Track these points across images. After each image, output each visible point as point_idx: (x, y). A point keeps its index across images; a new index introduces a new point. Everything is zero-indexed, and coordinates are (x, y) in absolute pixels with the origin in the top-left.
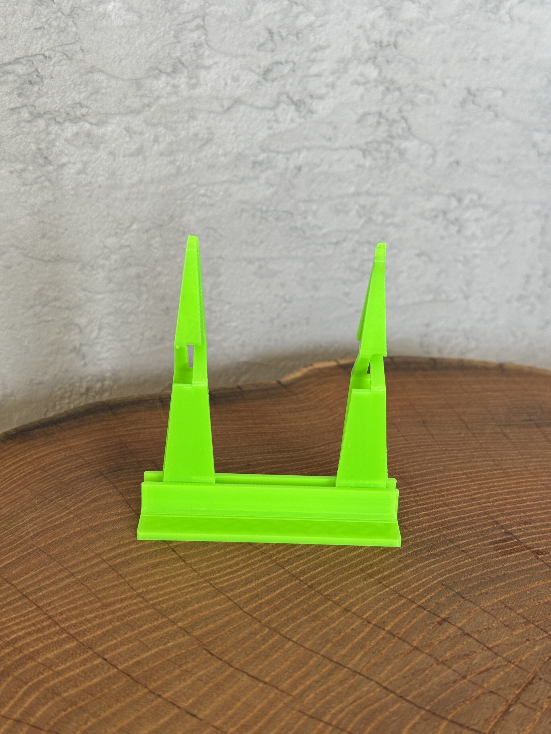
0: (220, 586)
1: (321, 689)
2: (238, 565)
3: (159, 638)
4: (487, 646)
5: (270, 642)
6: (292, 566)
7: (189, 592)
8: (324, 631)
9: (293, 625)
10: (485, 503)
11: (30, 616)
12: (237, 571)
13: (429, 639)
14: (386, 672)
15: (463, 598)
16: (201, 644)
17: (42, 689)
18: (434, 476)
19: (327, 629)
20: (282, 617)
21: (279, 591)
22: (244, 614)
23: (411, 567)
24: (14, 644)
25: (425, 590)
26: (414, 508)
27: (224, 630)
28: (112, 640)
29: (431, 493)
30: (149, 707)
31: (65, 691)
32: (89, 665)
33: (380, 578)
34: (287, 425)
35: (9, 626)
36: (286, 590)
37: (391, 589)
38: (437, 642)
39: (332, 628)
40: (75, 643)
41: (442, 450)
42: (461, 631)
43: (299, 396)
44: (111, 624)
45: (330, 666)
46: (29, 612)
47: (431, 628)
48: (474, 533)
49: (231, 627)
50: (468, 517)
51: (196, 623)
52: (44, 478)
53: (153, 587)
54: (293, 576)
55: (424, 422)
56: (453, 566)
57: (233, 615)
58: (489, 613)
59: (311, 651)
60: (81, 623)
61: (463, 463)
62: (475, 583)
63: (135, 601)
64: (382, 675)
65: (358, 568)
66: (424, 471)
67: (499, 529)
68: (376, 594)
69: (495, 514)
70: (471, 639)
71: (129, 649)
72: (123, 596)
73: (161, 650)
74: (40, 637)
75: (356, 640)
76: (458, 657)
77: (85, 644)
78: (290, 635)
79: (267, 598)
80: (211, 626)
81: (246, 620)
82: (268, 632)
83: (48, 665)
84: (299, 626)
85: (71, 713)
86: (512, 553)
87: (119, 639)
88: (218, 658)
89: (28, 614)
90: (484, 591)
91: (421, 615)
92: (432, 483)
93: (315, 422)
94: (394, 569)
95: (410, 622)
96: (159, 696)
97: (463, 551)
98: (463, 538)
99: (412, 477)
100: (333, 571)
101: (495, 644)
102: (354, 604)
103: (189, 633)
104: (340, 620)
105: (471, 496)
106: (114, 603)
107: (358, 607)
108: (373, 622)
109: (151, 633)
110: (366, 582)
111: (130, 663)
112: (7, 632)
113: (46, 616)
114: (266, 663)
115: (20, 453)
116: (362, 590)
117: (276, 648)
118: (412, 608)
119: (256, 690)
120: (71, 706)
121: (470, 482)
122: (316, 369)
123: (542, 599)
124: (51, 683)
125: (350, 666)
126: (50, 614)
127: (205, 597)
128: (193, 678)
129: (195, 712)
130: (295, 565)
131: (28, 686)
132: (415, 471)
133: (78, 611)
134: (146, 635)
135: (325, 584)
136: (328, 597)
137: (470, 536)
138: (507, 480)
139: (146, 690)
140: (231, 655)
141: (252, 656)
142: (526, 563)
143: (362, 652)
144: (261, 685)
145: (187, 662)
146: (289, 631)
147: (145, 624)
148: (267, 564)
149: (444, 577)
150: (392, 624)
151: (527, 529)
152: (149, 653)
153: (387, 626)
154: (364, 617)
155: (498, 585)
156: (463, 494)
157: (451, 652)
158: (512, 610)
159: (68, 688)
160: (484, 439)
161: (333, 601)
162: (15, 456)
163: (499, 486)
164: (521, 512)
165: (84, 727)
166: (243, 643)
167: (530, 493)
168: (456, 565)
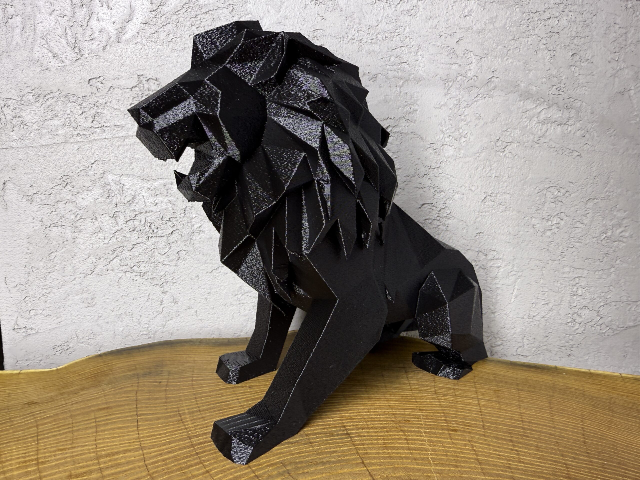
6: (197, 439)
7: (124, 446)
12: (162, 437)
25: (268, 466)
27: (123, 473)
28: (56, 469)
36: (180, 453)
40: (36, 468)
44: (65, 459)
46: (31, 445)
48: (325, 432)
49: (129, 472)
53: (108, 440)
54: (192, 445)
60: (50, 456)
63: (90, 447)
67: (343, 431)
71: (60, 476)
72: (86, 444)
74: (21, 461)
77: (40, 469)
80: (118, 470)
87: (61, 469)
89: (29, 446)
90: (306, 471)
102: (215, 469)
103: (101, 472)
105: (338, 408)
106: (79, 447)
109: (81, 469)
112: (8, 455)
113: (36, 449)
121: (343, 400)
126: (39, 448)
133: (55, 449)
134: (77, 469)
135: (207, 453)
136: (203, 462)
137: (321, 433)
138: (367, 401)
142: (346, 455)
147: (83, 462)
148: (182, 436)
151: (362, 432)
160: (368, 376)
161: (203, 465)
163: (360, 404)
164: (364, 421)
167: (378, 410)
168: (299, 451)
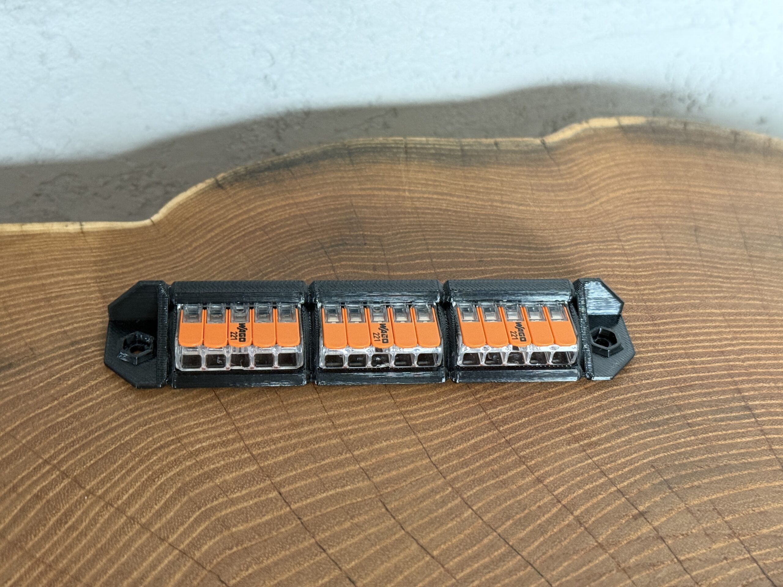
0: (414, 422)
1: (487, 577)
2: (438, 398)
3: (338, 477)
4: (679, 557)
5: (450, 505)
6: (495, 410)
7: (380, 424)
8: (509, 503)
9: (477, 488)
10: (734, 360)
11: (219, 423)
12: (435, 406)
13: (617, 535)
14: (560, 569)
15: (670, 488)
16: (378, 494)
17: (213, 519)
18: (686, 312)
19: (512, 501)
20: (468, 476)
21: (473, 441)
22: (431, 464)
23: (624, 435)
24: (197, 456)
25: (631, 471)
26: (649, 354)
27: (405, 481)
28: (291, 471)
29: (674, 336)
30: (312, 562)
31: (235, 526)
32: (263, 498)
33: (587, 444)
34: (537, 209)
35: (195, 433)
36: (480, 441)
37: (594, 461)
38: (625, 542)
39: (518, 501)
40: (256, 467)
41: (706, 275)
42: (655, 533)
43: (562, 167)
44: (294, 450)
45: (503, 549)
46: (218, 418)
47: (624, 521)
48: (708, 401)
49: (413, 479)
50: (707, 378)
51: (379, 466)
52: (262, 242)
53: (345, 410)
54: (493, 423)
55: (695, 230)
56: (671, 443)
57: (419, 464)
58: (692, 514)
59: (489, 526)
60: (266, 442)
61: (725, 297)
62: (689, 471)
63: (323, 425)
64: (554, 573)
65: (565, 427)
66: (676, 303)
67: (739, 400)
68: (576, 464)
69: (741, 378)
70: (664, 545)
71: (306, 485)
72: (313, 417)
73: (337, 494)
74: (223, 453)
75: (539, 522)
76: (643, 566)
77: (264, 470)
78: (472, 501)
79: (458, 448)
80: (394, 473)
81: (431, 472)
82: (450, 492)
83: (224, 489)
84: (484, 491)
85: (234, 553)
86: (743, 437)
87: (299, 471)
88: (392, 515)
89: (216, 420)
90: (696, 483)
91: (618, 502)
92: (679, 322)
93: (569, 210)
94: (605, 435)
95: (603, 509)
96: (324, 551)
97: (688, 424)
98: (693, 406)
99: (660, 309)
100: (537, 425)
101: (687, 556)
102: (548, 474)
103: (369, 478)
104: (529, 493)
105: (719, 348)
106: (302, 424)
107: (551, 479)
108: (563, 502)
109: (332, 470)
110: (568, 447)
111: (304, 503)
112: (192, 439)
113: (233, 427)
114: (439, 532)
115: (245, 203)
116: (562, 456)
117: (454, 516)
118: (610, 491)
119: (420, 564)
120: (237, 545)
121: (725, 327)
122: (591, 129)
123: (758, 506)
124: (223, 513)
125: (524, 554)
126: (237, 425)
127: (395, 434)
128: (361, 536)
129: (355, 578)
130: (498, 409)
131: (200, 511)
132: (666, 300)
133: (265, 427)
134: (326, 471)
135: (524, 442)
136: (523, 460)
137: (702, 404)
138: (769, 331)
139: (312, 541)
140: (405, 514)
141: (426, 519)
142: (754, 454)
143: (542, 539)
144: (428, 558)
145: (360, 514)
146: (471, 495)
147: (329, 457)
149: (657, 456)
150: (583, 508)
151: (771, 406)
152: (325, 495)
153: (576, 510)
154: (556, 493)
155: (714, 479)
156: (711, 344)
157: (636, 558)
158: (720, 515)
159: (238, 522)
160: (760, 267)
161: (527, 465)
162: (239, 206)
163: (757, 338)
164: (772, 380)
165: (244, 574)
166: (421, 502)
168: (675, 442)
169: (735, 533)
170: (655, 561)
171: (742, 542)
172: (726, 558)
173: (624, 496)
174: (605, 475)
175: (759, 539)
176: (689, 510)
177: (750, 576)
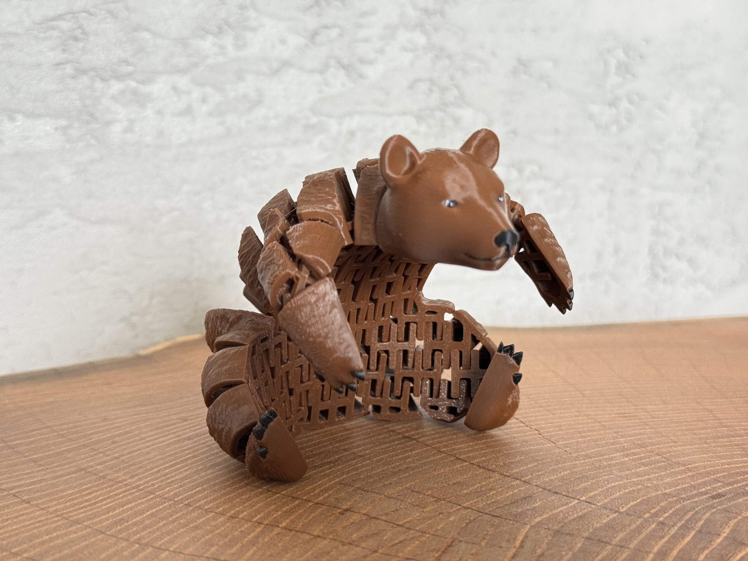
2: (97, 499)
4: (397, 523)
5: (142, 555)
8: (207, 537)
13: (331, 527)
15: (365, 491)
19: (210, 536)
21: (149, 513)
33: (270, 487)
37: (283, 494)
38: (341, 528)
42: (366, 516)
43: (163, 362)
47: (332, 518)
51: (46, 552)
56: (350, 468)
58: (395, 499)
59: (193, 555)
65: (243, 483)
68: (265, 501)
69: (390, 425)
70: (379, 521)
75: (246, 540)
76: (366, 536)
78: (166, 546)
82: (138, 547)
84: (176, 537)
86: (412, 451)
91: (320, 510)
95: (308, 516)
100: (214, 489)
101: (405, 521)
104: (226, 526)
107: (245, 513)
110: (253, 493)
116: (249, 499)
118: (308, 506)
123: (450, 481)
130: (167, 490)
143: (255, 548)
146: (163, 543)
150: (287, 521)
153: (281, 524)
154: (254, 520)
155: (402, 476)
157: (358, 534)
158: (420, 493)
169: (440, 499)
170: (376, 531)
171: (450, 502)
172: (440, 513)
173: (323, 505)
174: (298, 498)
175: (464, 497)
176: (390, 498)
177: (470, 517)
